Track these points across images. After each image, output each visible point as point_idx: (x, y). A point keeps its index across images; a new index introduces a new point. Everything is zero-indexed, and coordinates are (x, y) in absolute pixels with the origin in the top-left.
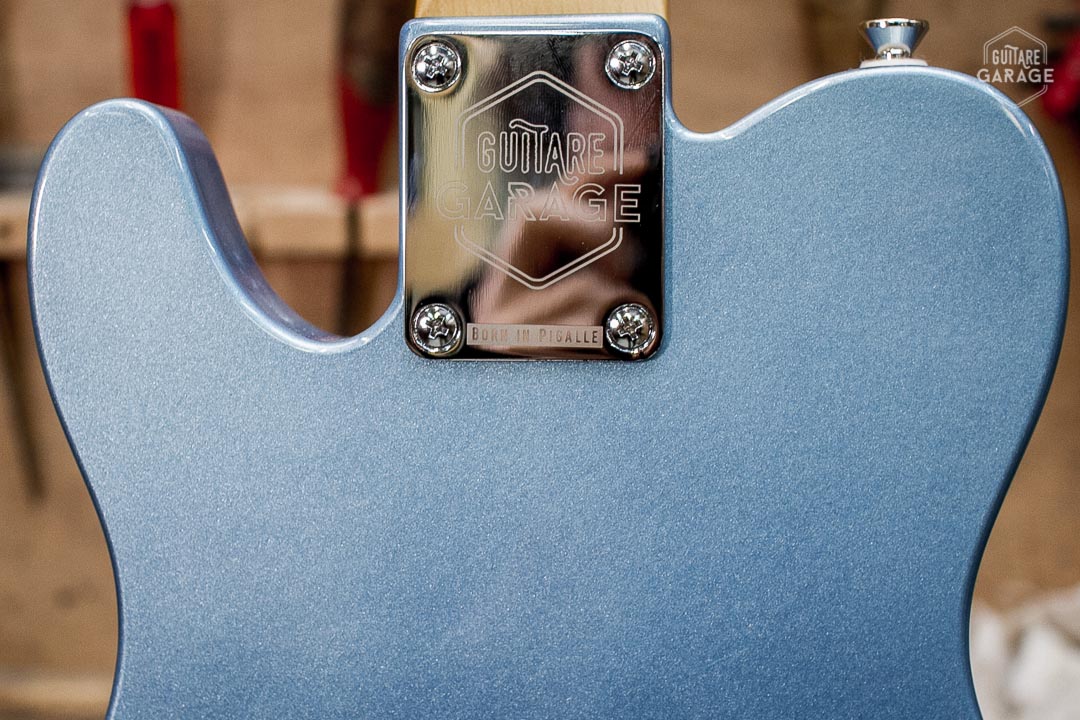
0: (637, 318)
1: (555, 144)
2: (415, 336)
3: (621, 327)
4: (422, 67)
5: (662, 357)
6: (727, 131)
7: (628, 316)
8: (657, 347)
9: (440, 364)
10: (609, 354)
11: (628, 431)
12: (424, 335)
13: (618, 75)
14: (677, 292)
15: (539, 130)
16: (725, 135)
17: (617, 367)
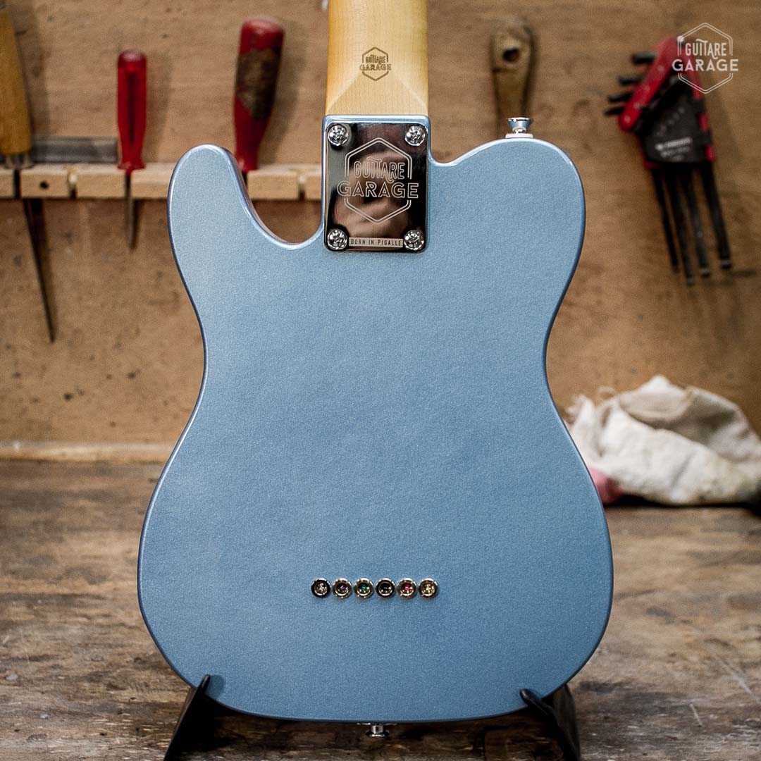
0: (416, 236)
1: (385, 167)
2: (328, 242)
3: (410, 239)
4: (331, 135)
5: (426, 251)
6: (452, 162)
7: (413, 235)
8: (424, 247)
9: (339, 254)
10: (403, 250)
11: (412, 280)
12: (332, 242)
13: (410, 139)
14: (432, 225)
15: (378, 161)
16: (451, 164)
17: (408, 255)
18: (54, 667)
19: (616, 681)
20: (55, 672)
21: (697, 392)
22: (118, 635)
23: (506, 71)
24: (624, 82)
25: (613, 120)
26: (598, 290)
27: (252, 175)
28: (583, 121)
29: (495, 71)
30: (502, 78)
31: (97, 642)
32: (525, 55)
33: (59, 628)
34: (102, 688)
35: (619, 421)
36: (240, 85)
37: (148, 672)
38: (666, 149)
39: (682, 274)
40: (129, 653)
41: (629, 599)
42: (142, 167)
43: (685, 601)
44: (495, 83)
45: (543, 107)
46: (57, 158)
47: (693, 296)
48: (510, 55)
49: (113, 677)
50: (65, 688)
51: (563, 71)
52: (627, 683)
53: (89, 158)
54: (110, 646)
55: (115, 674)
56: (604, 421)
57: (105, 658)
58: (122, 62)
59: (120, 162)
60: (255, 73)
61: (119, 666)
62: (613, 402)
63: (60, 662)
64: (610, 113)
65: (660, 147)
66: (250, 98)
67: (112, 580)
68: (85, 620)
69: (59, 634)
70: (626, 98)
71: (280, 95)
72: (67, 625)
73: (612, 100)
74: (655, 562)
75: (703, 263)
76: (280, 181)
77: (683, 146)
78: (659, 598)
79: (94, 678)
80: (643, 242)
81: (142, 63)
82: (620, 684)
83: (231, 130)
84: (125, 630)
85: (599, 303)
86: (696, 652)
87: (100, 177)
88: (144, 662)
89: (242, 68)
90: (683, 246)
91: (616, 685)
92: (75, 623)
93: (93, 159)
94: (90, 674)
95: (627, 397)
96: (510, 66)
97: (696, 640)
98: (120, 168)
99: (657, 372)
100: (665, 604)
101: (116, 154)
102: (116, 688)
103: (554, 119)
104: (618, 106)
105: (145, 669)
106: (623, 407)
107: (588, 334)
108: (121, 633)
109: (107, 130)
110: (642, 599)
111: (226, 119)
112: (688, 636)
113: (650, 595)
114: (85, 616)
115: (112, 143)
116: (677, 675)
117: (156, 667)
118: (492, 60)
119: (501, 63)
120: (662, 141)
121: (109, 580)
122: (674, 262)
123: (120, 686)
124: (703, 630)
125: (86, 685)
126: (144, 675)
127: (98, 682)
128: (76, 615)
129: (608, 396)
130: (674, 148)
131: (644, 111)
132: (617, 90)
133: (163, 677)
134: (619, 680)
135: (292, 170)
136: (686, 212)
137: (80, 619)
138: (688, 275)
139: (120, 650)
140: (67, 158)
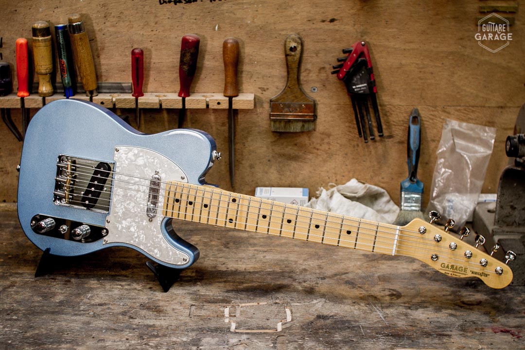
18: (109, 308)
19: (330, 315)
20: (108, 311)
21: (368, 185)
22: (133, 294)
23: (291, 55)
24: (339, 60)
25: (335, 75)
26: (329, 143)
27: (187, 99)
28: (323, 75)
29: (287, 55)
30: (289, 58)
31: (125, 297)
32: (299, 49)
33: (110, 291)
34: (127, 318)
35: (337, 197)
36: (182, 62)
37: (145, 311)
38: (356, 88)
39: (363, 138)
40: (138, 302)
41: (338, 277)
42: (142, 95)
43: (361, 278)
44: (287, 60)
45: (306, 70)
46: (108, 91)
47: (368, 147)
48: (293, 49)
49: (132, 313)
50: (112, 318)
51: (314, 55)
52: (335, 316)
53: (120, 91)
54: (130, 299)
55: (132, 312)
56: (331, 197)
57: (129, 304)
58: (133, 53)
59: (133, 93)
60: (188, 57)
61: (134, 308)
62: (335, 189)
63: (110, 306)
64: (333, 73)
65: (354, 87)
66: (186, 68)
67: (132, 268)
68: (120, 287)
69: (110, 293)
70: (340, 66)
71: (198, 65)
72: (113, 289)
73: (334, 68)
74: (350, 259)
75: (372, 134)
76: (198, 101)
77: (364, 87)
78: (351, 276)
79: (124, 314)
80: (347, 124)
81: (142, 53)
82: (332, 316)
83: (178, 79)
84: (137, 292)
85: (329, 149)
86: (364, 301)
87: (125, 99)
88: (144, 306)
89: (183, 56)
90: (363, 127)
91: (331, 316)
92: (116, 288)
93: (122, 91)
94: (122, 312)
95: (341, 187)
96: (293, 53)
97: (363, 296)
98: (133, 95)
99: (353, 177)
100: (352, 279)
101: (132, 89)
102: (132, 318)
103: (311, 75)
104: (337, 70)
105: (144, 309)
106: (339, 191)
107: (325, 161)
108: (135, 293)
109: (127, 80)
110: (343, 276)
111: (176, 75)
112: (361, 294)
113: (347, 275)
114: (120, 285)
115: (130, 84)
116: (355, 312)
117: (149, 308)
118: (285, 51)
119: (289, 52)
120: (355, 85)
121: (130, 269)
122: (360, 133)
123: (134, 317)
124: (367, 291)
125: (121, 317)
126: (144, 312)
127: (125, 315)
128: (117, 285)
129: (333, 186)
130: (360, 88)
131: (347, 73)
132: (336, 64)
133: (151, 313)
134: (332, 314)
135: (204, 96)
136: (365, 113)
137: (118, 287)
138: (366, 139)
139: (134, 300)
140: (111, 91)
